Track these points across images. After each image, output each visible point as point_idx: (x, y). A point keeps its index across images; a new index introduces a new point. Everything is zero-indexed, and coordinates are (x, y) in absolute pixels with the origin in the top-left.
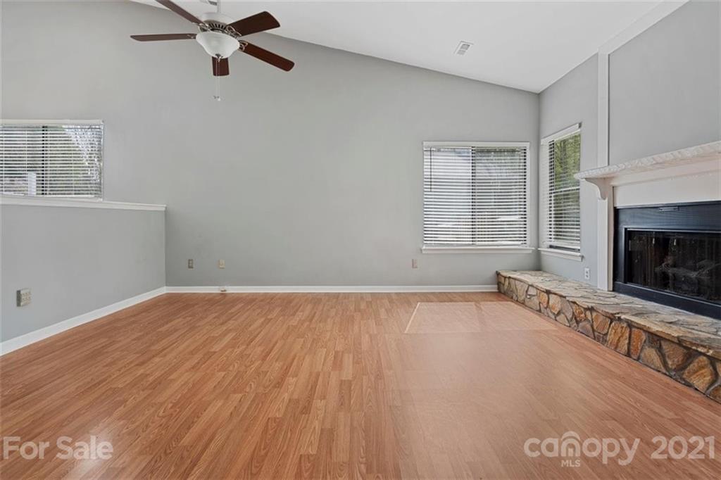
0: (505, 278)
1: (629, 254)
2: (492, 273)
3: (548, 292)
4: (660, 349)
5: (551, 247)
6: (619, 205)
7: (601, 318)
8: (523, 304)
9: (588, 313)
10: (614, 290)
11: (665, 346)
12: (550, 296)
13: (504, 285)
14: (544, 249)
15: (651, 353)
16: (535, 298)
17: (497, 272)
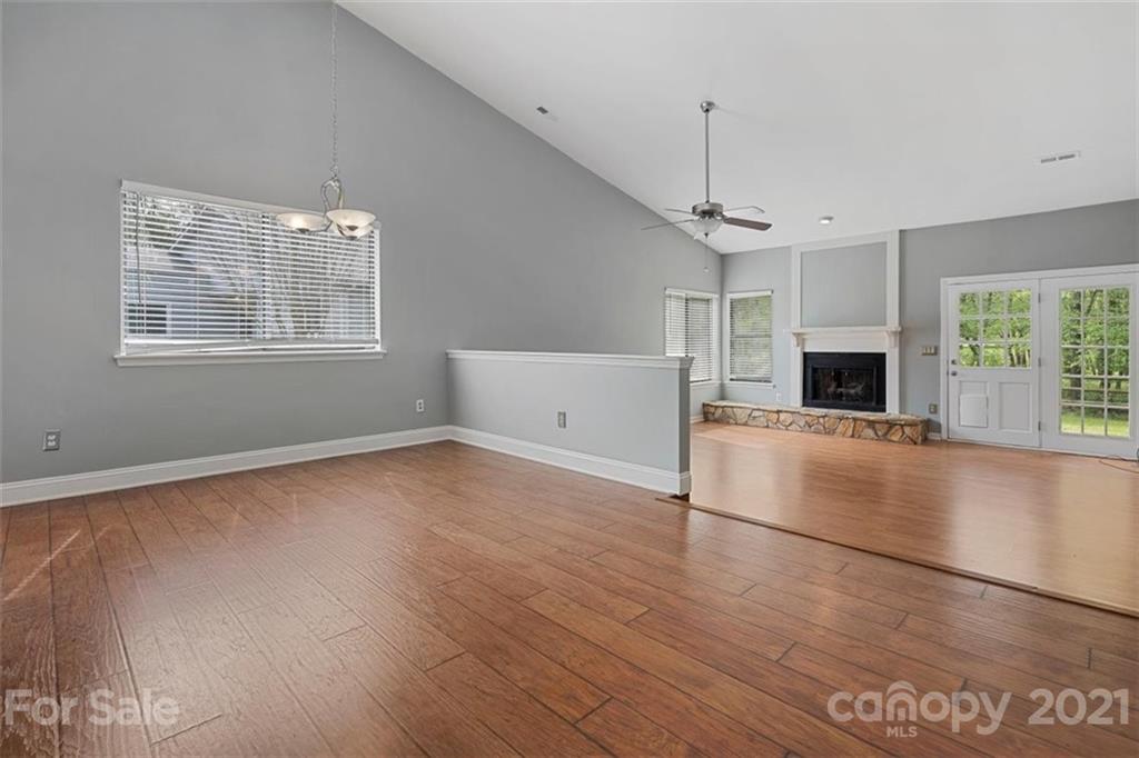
0: (716, 407)
1: (815, 384)
2: (700, 406)
3: (778, 412)
4: (874, 428)
5: (732, 380)
6: (807, 350)
7: (832, 420)
8: (745, 424)
9: (821, 420)
10: (804, 406)
11: (877, 426)
12: (781, 414)
13: (713, 414)
14: (727, 382)
15: (870, 432)
16: (762, 419)
17: (704, 405)
